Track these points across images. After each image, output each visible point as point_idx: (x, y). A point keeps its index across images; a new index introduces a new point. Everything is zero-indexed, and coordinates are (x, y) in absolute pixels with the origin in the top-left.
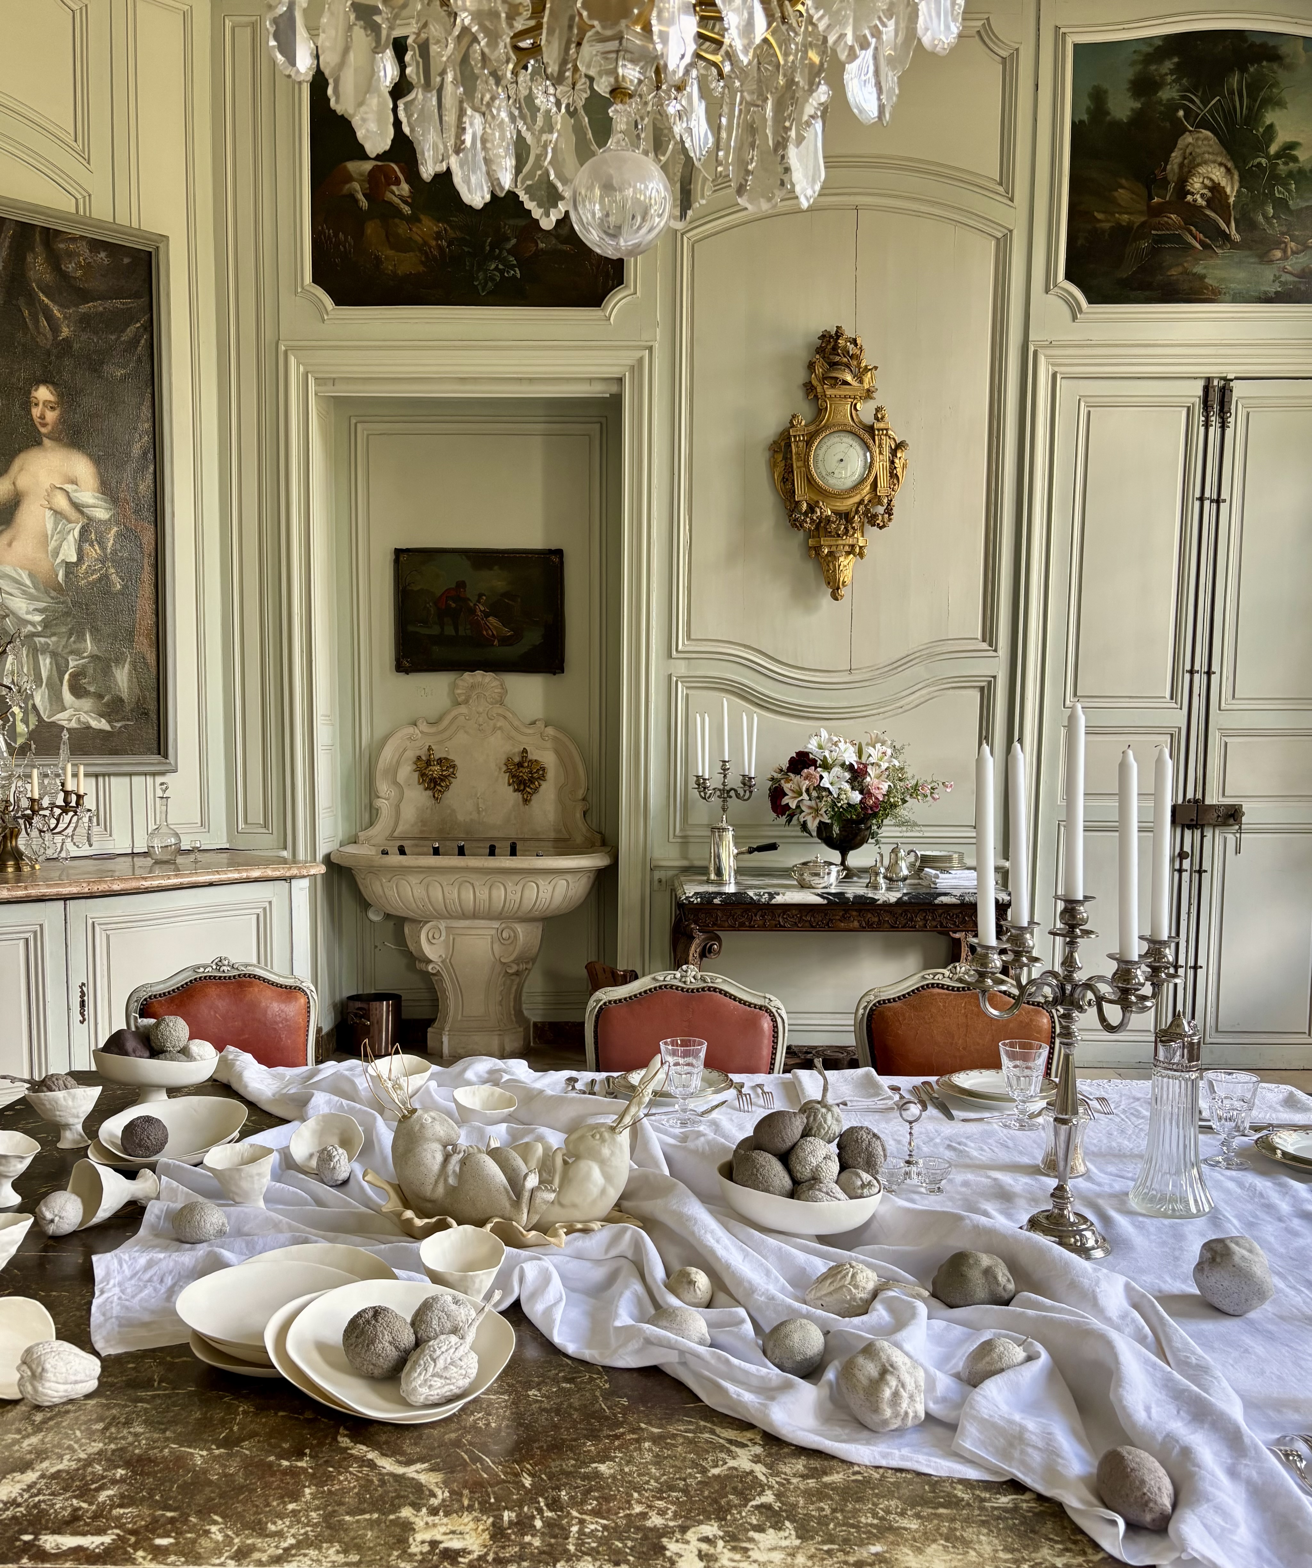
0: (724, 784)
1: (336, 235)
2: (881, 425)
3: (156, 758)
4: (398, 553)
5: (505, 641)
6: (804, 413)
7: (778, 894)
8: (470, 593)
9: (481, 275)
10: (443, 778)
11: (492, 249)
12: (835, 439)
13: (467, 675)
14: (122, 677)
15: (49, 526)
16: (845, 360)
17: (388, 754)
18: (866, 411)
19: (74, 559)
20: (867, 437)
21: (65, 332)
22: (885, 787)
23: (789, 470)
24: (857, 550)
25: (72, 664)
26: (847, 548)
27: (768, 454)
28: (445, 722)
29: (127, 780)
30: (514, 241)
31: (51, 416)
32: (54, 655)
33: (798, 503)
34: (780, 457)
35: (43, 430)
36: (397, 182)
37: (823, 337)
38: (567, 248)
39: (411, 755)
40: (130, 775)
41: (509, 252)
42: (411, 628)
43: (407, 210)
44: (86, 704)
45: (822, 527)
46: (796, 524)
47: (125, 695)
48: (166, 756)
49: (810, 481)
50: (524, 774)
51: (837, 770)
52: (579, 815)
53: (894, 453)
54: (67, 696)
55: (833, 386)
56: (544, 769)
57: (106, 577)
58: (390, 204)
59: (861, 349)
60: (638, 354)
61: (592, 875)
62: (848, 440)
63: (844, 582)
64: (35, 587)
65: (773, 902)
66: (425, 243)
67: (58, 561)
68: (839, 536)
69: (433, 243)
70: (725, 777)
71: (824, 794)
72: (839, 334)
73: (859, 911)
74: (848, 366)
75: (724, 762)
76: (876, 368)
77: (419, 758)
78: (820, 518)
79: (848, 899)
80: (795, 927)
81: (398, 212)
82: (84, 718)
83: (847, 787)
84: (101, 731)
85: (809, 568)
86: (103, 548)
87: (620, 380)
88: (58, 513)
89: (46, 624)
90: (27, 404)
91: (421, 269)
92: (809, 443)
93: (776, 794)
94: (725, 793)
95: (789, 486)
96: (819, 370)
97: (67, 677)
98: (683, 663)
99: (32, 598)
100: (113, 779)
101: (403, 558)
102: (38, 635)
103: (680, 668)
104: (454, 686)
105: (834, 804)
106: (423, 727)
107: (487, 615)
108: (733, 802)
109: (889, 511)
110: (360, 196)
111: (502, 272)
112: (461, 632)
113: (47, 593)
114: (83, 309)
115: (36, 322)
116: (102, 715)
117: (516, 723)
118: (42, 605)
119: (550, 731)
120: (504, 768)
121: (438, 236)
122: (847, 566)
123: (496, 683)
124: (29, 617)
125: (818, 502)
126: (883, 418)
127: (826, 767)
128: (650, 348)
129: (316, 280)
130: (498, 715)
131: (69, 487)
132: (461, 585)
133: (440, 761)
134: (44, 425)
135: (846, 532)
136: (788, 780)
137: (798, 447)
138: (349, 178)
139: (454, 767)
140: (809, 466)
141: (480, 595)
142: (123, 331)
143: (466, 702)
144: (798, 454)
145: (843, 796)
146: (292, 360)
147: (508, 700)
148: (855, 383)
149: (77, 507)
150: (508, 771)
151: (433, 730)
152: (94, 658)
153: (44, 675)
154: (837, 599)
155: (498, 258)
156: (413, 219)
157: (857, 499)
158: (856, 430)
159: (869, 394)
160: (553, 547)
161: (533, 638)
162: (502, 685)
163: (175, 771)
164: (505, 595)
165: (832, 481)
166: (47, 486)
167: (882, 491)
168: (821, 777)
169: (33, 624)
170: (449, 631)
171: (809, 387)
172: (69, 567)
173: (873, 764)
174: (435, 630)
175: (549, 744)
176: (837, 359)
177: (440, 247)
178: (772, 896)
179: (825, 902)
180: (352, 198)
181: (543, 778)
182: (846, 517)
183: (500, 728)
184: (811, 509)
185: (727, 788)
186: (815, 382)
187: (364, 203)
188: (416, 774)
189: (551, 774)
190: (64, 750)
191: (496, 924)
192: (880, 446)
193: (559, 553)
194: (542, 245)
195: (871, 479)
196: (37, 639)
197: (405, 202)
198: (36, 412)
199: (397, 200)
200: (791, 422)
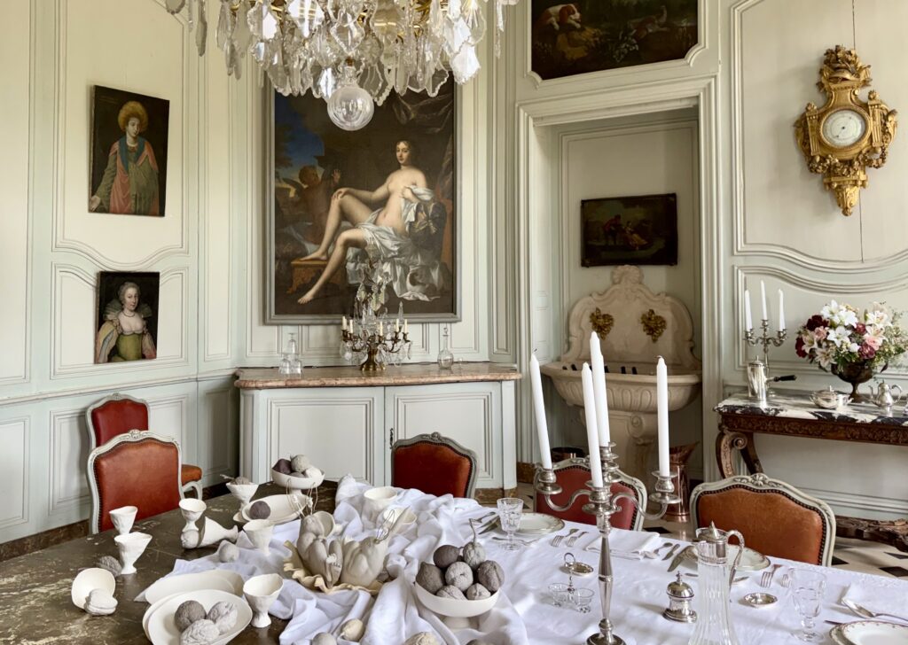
0: (764, 335)
1: (543, 44)
2: (874, 102)
3: (452, 314)
4: (583, 202)
5: (643, 247)
6: (817, 101)
7: (782, 410)
8: (623, 221)
9: (617, 52)
10: (605, 326)
11: (623, 38)
12: (838, 115)
13: (620, 268)
14: (435, 274)
15: (403, 205)
16: (843, 65)
17: (576, 311)
18: (862, 94)
19: (413, 220)
20: (862, 111)
21: (413, 116)
22: (879, 342)
23: (806, 137)
24: (860, 183)
25: (411, 269)
26: (851, 183)
27: (793, 129)
28: (607, 295)
29: (437, 325)
30: (635, 31)
31: (405, 155)
32: (403, 266)
33: (813, 158)
34: (801, 130)
35: (401, 162)
36: (574, 13)
37: (827, 53)
38: (664, 29)
39: (588, 313)
40: (439, 323)
41: (633, 37)
42: (590, 243)
43: (578, 26)
44: (417, 288)
45: (831, 171)
46: (812, 170)
47: (436, 284)
48: (455, 314)
49: (821, 143)
50: (652, 324)
51: (840, 329)
52: (687, 350)
53: (885, 118)
54: (409, 285)
55: (835, 82)
56: (664, 322)
57: (428, 227)
58: (570, 24)
59: (856, 57)
60: (707, 81)
61: (689, 388)
62: (849, 114)
63: (851, 204)
64: (396, 234)
65: (778, 415)
66: (588, 41)
67: (407, 221)
68: (844, 175)
69: (592, 40)
70: (765, 330)
71: (831, 344)
72: (838, 49)
73: (845, 426)
74: (847, 68)
75: (764, 321)
76: (869, 66)
77: (593, 314)
78: (830, 166)
79: (834, 418)
80: (796, 433)
81: (574, 28)
82: (417, 295)
83: (847, 340)
84: (424, 301)
85: (827, 197)
86: (427, 212)
87: (698, 97)
88: (407, 200)
89: (400, 251)
90: (394, 150)
91: (586, 54)
92: (819, 120)
93: (800, 343)
94: (766, 341)
95: (807, 147)
96: (826, 74)
97: (409, 275)
98: (741, 258)
99: (394, 240)
100: (430, 325)
101: (586, 205)
102: (396, 256)
103: (740, 261)
104: (613, 273)
105: (838, 353)
106: (595, 296)
107: (632, 233)
108: (771, 346)
109: (883, 157)
110: (555, 24)
111: (628, 49)
112: (617, 243)
113: (401, 237)
114: (421, 104)
115: (400, 113)
116: (424, 294)
117: (648, 294)
118: (398, 243)
119: (668, 299)
120: (641, 321)
121: (594, 36)
122: (852, 194)
123: (637, 272)
124: (392, 249)
125: (827, 155)
126: (874, 98)
127: (833, 326)
128: (715, 77)
129: (534, 69)
130: (638, 290)
131: (412, 187)
132: (618, 217)
133: (604, 316)
134: (402, 160)
135: (849, 172)
136: (807, 334)
137: (811, 123)
138: (550, 16)
139: (612, 319)
140: (819, 134)
141: (628, 222)
142: (440, 110)
143: (619, 282)
144: (812, 127)
145: (844, 347)
146: (522, 111)
147: (644, 281)
148: (852, 78)
149: (415, 195)
150: (643, 322)
151: (600, 298)
152: (422, 266)
153: (398, 275)
154: (847, 215)
155: (627, 41)
156: (582, 30)
157: (857, 151)
158: (855, 107)
159: (865, 83)
160: (671, 192)
161: (659, 244)
162: (640, 272)
163: (460, 321)
164: (643, 221)
165: (837, 141)
166: (402, 187)
167: (876, 144)
168: (828, 333)
169: (394, 252)
170: (611, 243)
171: (820, 85)
172: (411, 224)
173: (871, 325)
174: (603, 243)
175: (669, 307)
176: (838, 65)
177: (596, 42)
178: (777, 411)
179: (816, 418)
180: (551, 25)
181: (664, 327)
182: (850, 163)
183: (639, 298)
184: (823, 159)
185: (767, 337)
186: (824, 81)
187: (557, 26)
188: (591, 324)
189: (669, 324)
190: (401, 311)
191: (629, 414)
192: (874, 115)
193: (674, 195)
194: (650, 31)
195: (867, 136)
196: (396, 259)
197: (578, 22)
198: (398, 154)
199: (573, 22)
200: (806, 109)
